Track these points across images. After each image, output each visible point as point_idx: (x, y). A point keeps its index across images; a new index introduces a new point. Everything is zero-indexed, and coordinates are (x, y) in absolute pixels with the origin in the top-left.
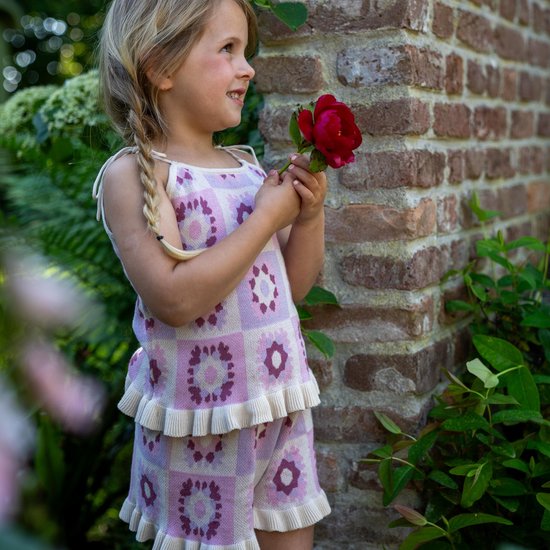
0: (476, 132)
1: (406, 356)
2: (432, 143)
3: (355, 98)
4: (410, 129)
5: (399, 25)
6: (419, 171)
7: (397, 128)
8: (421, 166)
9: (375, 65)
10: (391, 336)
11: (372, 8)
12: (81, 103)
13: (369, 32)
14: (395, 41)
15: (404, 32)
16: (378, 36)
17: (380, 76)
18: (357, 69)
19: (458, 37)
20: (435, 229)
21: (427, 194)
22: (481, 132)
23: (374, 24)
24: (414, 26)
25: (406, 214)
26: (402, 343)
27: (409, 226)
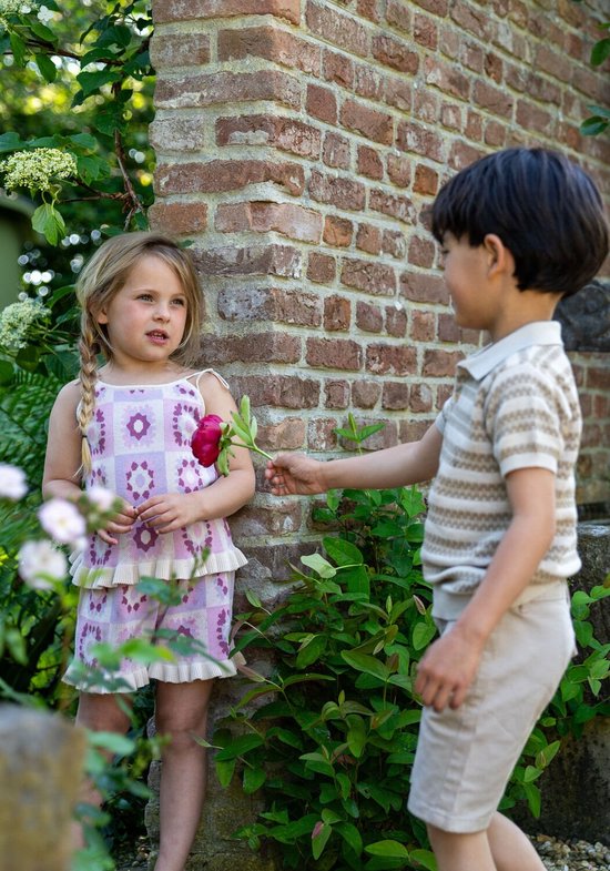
0: (368, 366)
1: (265, 548)
2: (304, 371)
3: (231, 330)
4: (273, 357)
5: (266, 271)
6: (284, 393)
7: (263, 356)
8: (285, 389)
9: (247, 303)
10: (254, 532)
11: (245, 256)
12: (14, 328)
13: (242, 276)
14: (262, 284)
15: (271, 277)
16: (250, 280)
17: (251, 313)
18: (233, 307)
19: (342, 282)
20: (305, 445)
21: (294, 414)
22: (375, 367)
23: (247, 270)
24: (281, 272)
25: (269, 429)
26: (262, 537)
27: (270, 439)
